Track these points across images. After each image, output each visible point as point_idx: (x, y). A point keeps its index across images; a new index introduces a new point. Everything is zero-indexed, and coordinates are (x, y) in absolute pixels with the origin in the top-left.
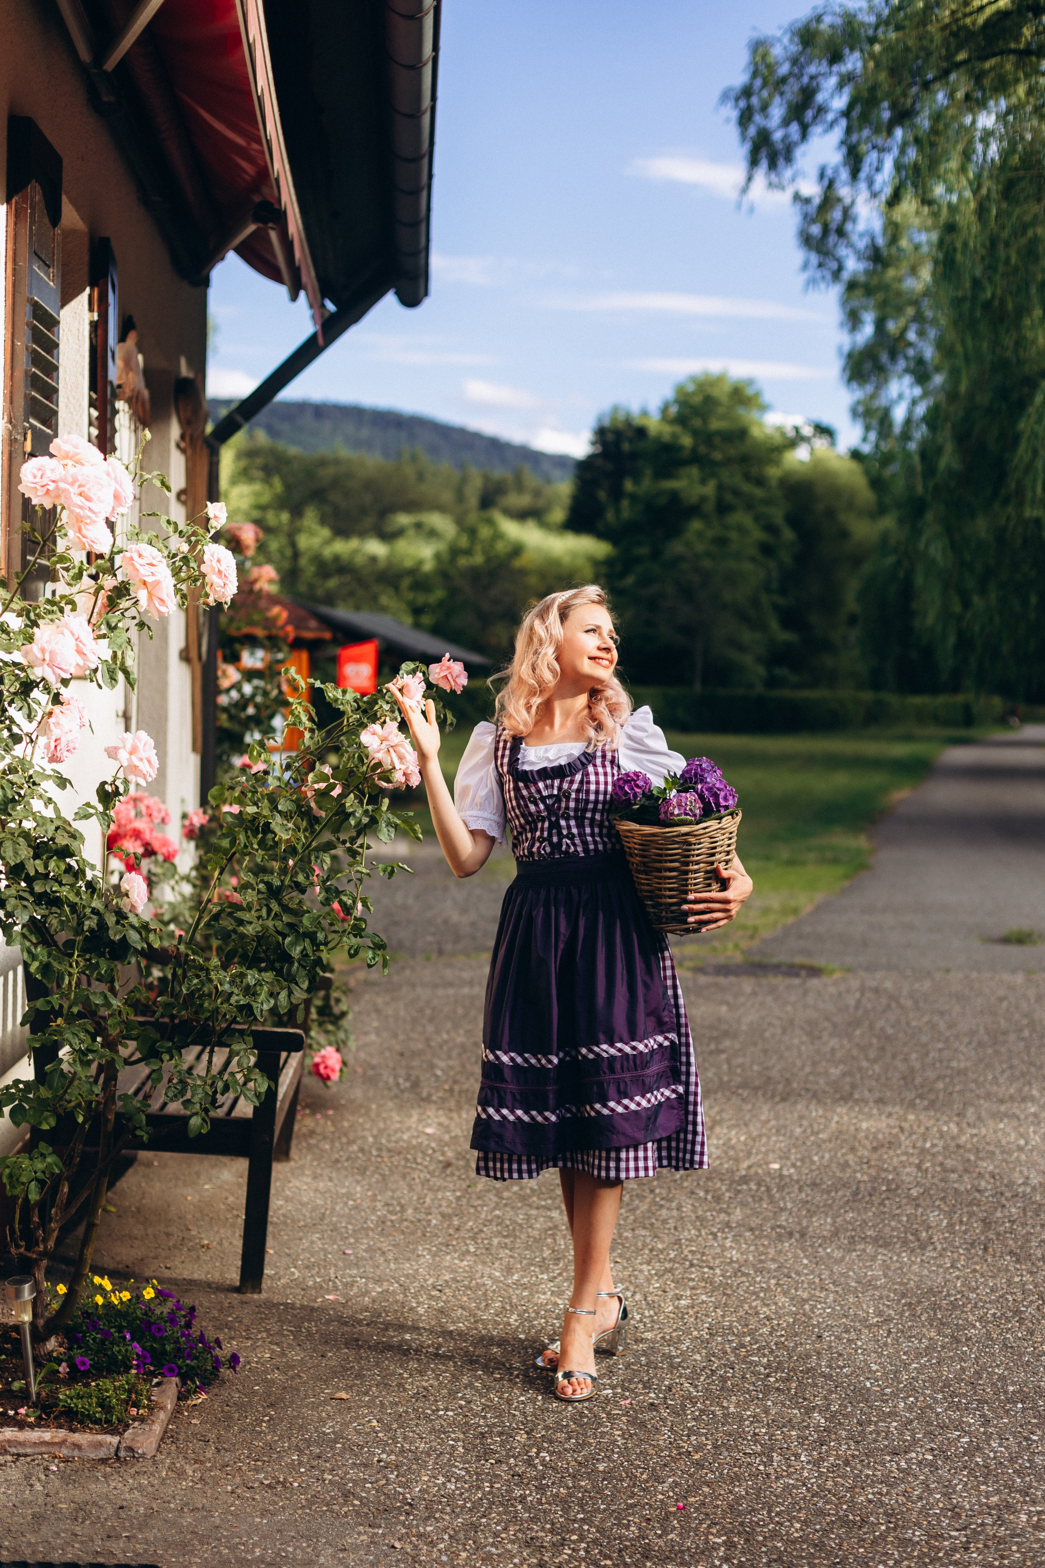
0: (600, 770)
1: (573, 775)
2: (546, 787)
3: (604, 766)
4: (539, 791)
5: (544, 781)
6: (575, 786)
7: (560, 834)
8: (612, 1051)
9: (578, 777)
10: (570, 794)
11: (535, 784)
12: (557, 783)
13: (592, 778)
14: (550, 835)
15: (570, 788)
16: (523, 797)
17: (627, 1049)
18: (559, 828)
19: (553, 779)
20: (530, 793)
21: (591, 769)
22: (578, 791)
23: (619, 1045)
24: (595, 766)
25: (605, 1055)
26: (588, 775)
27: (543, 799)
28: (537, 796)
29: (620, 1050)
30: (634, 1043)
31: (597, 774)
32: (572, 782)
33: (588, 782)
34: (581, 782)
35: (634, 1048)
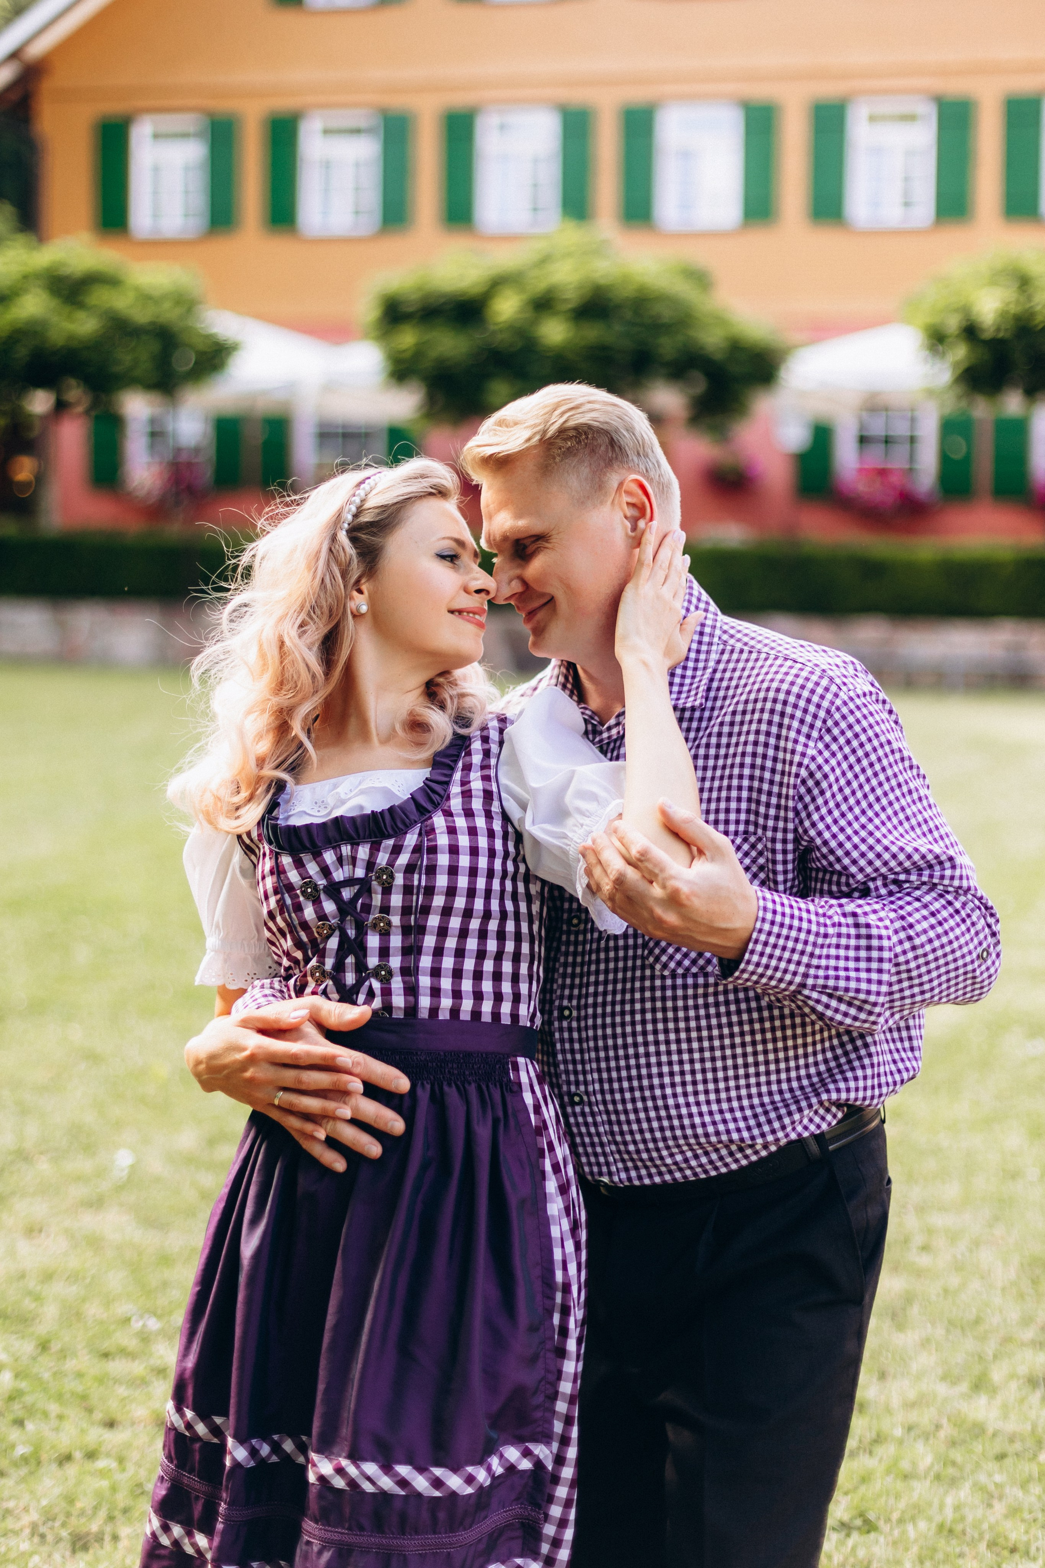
0: (461, 822)
1: (400, 832)
2: (340, 860)
3: (469, 813)
4: (325, 871)
5: (336, 848)
6: (403, 859)
7: (361, 967)
8: (386, 1483)
9: (411, 839)
10: (392, 876)
11: (317, 855)
12: (363, 852)
13: (443, 840)
14: (339, 967)
15: (391, 863)
16: (290, 888)
17: (421, 1483)
18: (360, 949)
19: (355, 844)
20: (304, 875)
21: (439, 821)
22: (410, 869)
23: (403, 1470)
24: (448, 814)
25: (368, 1487)
26: (432, 830)
27: (333, 890)
28: (322, 882)
29: (403, 1483)
30: (438, 1472)
31: (452, 831)
32: (397, 850)
33: (433, 850)
34: (417, 849)
35: (437, 1483)
